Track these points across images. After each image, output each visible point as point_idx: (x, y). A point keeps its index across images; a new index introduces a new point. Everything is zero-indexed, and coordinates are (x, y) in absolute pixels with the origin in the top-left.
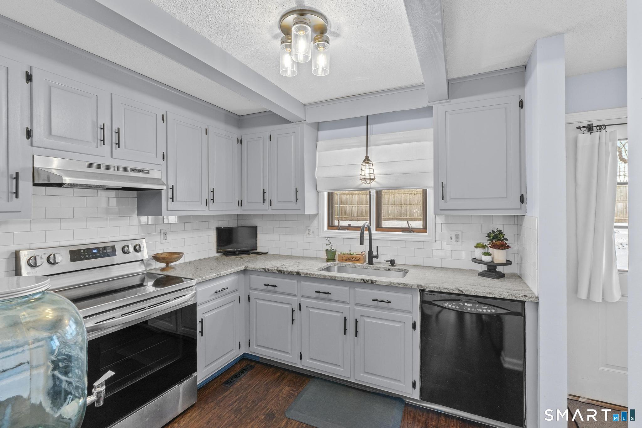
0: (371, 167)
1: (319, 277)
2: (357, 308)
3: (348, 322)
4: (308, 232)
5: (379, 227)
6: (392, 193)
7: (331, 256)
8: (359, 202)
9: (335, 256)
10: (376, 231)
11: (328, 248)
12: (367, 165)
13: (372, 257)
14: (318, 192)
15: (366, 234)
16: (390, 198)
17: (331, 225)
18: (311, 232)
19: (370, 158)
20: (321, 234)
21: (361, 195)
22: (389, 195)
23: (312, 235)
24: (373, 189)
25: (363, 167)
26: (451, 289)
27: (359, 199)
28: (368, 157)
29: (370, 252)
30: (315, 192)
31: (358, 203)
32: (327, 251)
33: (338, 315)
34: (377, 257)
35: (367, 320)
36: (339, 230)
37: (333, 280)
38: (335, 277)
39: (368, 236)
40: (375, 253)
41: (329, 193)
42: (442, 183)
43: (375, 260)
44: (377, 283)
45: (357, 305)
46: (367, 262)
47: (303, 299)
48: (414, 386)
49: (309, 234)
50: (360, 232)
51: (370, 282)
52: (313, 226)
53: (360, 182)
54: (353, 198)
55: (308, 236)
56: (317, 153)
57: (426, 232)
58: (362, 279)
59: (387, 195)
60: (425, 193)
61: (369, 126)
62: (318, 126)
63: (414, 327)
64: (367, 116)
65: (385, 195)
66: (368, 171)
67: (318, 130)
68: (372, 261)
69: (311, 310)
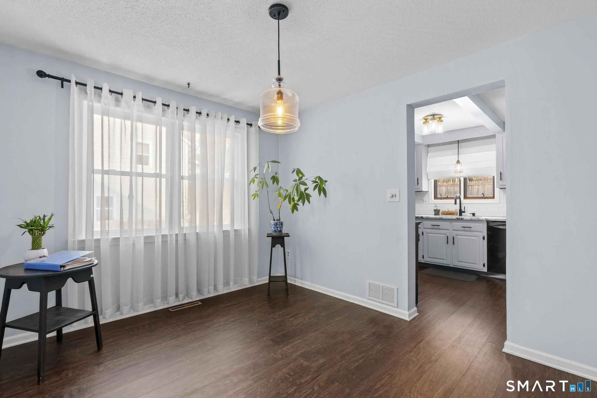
0: (461, 165)
1: (434, 218)
2: (453, 232)
3: (449, 239)
4: (422, 201)
5: (465, 197)
6: (482, 184)
7: (437, 212)
8: (447, 193)
9: (439, 212)
10: (464, 199)
11: (435, 208)
12: (458, 164)
13: (461, 212)
14: (428, 180)
15: (458, 201)
16: (480, 189)
17: (436, 197)
18: (424, 201)
19: (460, 161)
20: (430, 202)
21: (449, 187)
22: (478, 186)
23: (425, 203)
24: (462, 177)
25: (456, 166)
26: (503, 220)
27: (447, 190)
28: (459, 160)
29: (460, 210)
30: (427, 180)
31: (445, 194)
32: (435, 210)
33: (444, 235)
34: (464, 212)
35: (459, 237)
36: (441, 199)
37: (441, 219)
38: (442, 218)
39: (459, 202)
40: (463, 210)
41: (434, 180)
42: (501, 172)
43: (463, 214)
44: (464, 219)
45: (454, 230)
46: (458, 215)
47: (424, 230)
48: (484, 265)
49: (423, 202)
50: (454, 200)
51: (460, 219)
52: (425, 198)
53: (454, 173)
54: (441, 189)
55: (422, 203)
56: (428, 159)
57: (494, 199)
58: (456, 218)
59: (476, 186)
60: (494, 177)
61: (459, 144)
62: (429, 146)
63: (484, 238)
64: (458, 141)
65: (474, 186)
66: (459, 167)
67: (428, 147)
68: (461, 214)
69: (429, 234)
